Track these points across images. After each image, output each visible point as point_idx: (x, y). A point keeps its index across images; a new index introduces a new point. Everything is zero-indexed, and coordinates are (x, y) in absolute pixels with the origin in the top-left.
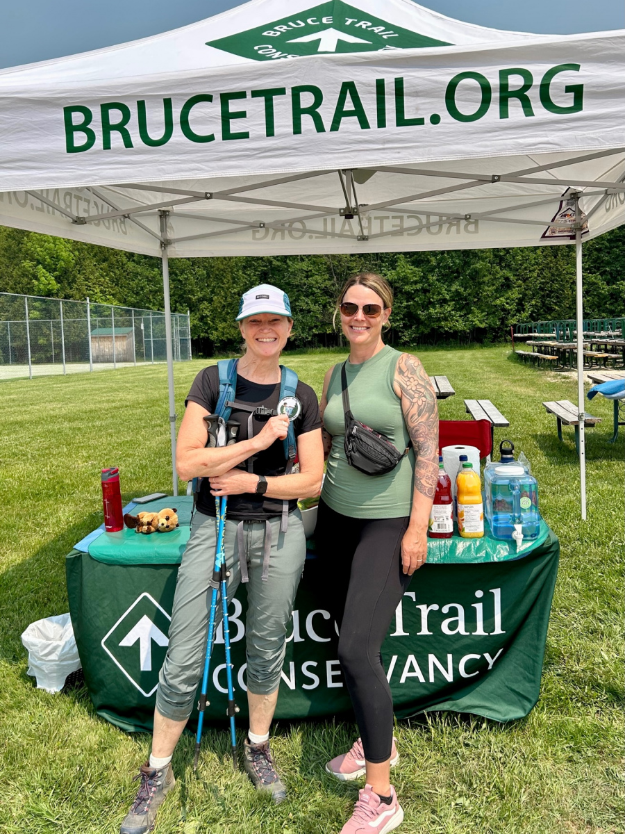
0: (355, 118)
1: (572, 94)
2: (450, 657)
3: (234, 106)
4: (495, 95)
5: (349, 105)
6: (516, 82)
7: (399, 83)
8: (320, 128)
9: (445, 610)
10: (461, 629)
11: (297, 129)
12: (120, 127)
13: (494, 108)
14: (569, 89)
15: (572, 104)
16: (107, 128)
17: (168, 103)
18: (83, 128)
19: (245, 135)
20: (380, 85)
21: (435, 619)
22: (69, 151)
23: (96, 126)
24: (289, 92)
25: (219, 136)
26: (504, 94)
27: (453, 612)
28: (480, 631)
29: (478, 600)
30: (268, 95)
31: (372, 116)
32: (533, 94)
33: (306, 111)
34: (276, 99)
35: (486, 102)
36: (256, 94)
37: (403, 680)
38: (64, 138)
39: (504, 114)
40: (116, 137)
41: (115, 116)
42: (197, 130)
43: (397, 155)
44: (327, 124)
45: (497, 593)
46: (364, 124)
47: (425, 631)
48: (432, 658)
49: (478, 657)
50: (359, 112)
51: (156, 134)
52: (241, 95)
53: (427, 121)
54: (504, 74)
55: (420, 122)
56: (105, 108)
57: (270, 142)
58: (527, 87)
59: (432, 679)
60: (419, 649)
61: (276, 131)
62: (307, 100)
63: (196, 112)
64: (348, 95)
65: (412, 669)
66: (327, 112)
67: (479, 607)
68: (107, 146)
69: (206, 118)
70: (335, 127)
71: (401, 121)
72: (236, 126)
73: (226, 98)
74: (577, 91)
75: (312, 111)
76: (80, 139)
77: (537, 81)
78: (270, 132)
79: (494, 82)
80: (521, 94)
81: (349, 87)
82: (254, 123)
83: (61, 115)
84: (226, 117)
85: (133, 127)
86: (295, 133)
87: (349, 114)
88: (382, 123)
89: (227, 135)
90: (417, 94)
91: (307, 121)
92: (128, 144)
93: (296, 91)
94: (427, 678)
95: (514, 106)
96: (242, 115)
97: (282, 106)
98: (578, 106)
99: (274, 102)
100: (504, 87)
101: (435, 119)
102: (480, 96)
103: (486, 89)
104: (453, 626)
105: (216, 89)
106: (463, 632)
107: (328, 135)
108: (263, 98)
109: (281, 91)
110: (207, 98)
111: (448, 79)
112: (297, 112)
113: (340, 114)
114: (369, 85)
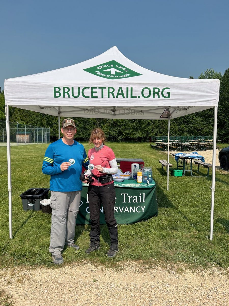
0: (122, 95)
1: (168, 94)
2: (134, 207)
3: (94, 90)
4: (152, 93)
5: (120, 92)
6: (156, 90)
7: (132, 88)
8: (114, 97)
9: (134, 197)
10: (137, 201)
11: (109, 97)
12: (67, 93)
13: (152, 95)
14: (167, 93)
15: (168, 96)
16: (64, 93)
17: (79, 88)
18: (58, 92)
19: (97, 97)
20: (127, 89)
21: (132, 199)
22: (54, 97)
23: (61, 92)
24: (107, 88)
25: (91, 96)
26: (154, 93)
27: (135, 198)
28: (140, 202)
29: (140, 196)
30: (102, 88)
31: (125, 95)
32: (160, 93)
33: (111, 93)
34: (104, 89)
35: (150, 94)
36: (99, 88)
37: (125, 212)
38: (53, 94)
39: (154, 97)
40: (66, 95)
41: (66, 90)
42: (85, 95)
43: (130, 104)
44: (115, 96)
45: (144, 194)
46: (124, 97)
47: (129, 202)
48: (131, 207)
49: (140, 207)
50: (122, 94)
51: (76, 95)
52: (96, 88)
53: (137, 97)
54: (154, 88)
55: (136, 97)
56: (64, 88)
57: (102, 99)
58: (159, 92)
59: (131, 212)
60: (128, 206)
61: (104, 97)
62: (111, 90)
63: (85, 91)
64: (120, 90)
65: (127, 210)
66: (115, 93)
67: (140, 197)
68: (64, 97)
69: (88, 92)
70: (117, 97)
71: (132, 97)
72: (95, 95)
73: (92, 88)
74: (169, 93)
75: (112, 93)
76: (57, 94)
77: (161, 90)
78: (102, 97)
79: (152, 90)
80: (157, 93)
81: (120, 88)
82: (99, 94)
83: (53, 89)
84: (92, 92)
85: (70, 93)
86: (108, 97)
87: (120, 94)
88: (127, 97)
89: (92, 97)
90: (135, 91)
91: (111, 95)
92: (69, 97)
93: (109, 88)
94: (129, 211)
95: (156, 95)
96: (96, 92)
97: (105, 91)
98: (169, 97)
99: (104, 90)
100: (154, 91)
101: (139, 97)
102: (149, 92)
103: (150, 91)
104: (135, 200)
105: (90, 86)
106: (137, 202)
107: (115, 98)
108: (101, 89)
109: (105, 88)
110: (89, 88)
111: (142, 89)
112: (109, 93)
113: (118, 94)
114: (125, 88)
